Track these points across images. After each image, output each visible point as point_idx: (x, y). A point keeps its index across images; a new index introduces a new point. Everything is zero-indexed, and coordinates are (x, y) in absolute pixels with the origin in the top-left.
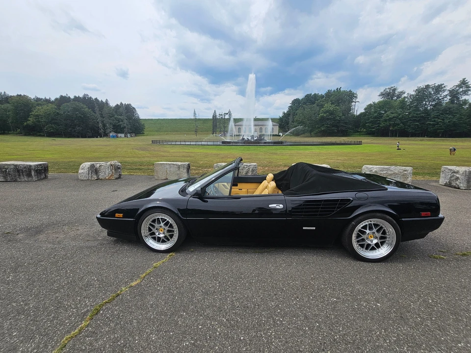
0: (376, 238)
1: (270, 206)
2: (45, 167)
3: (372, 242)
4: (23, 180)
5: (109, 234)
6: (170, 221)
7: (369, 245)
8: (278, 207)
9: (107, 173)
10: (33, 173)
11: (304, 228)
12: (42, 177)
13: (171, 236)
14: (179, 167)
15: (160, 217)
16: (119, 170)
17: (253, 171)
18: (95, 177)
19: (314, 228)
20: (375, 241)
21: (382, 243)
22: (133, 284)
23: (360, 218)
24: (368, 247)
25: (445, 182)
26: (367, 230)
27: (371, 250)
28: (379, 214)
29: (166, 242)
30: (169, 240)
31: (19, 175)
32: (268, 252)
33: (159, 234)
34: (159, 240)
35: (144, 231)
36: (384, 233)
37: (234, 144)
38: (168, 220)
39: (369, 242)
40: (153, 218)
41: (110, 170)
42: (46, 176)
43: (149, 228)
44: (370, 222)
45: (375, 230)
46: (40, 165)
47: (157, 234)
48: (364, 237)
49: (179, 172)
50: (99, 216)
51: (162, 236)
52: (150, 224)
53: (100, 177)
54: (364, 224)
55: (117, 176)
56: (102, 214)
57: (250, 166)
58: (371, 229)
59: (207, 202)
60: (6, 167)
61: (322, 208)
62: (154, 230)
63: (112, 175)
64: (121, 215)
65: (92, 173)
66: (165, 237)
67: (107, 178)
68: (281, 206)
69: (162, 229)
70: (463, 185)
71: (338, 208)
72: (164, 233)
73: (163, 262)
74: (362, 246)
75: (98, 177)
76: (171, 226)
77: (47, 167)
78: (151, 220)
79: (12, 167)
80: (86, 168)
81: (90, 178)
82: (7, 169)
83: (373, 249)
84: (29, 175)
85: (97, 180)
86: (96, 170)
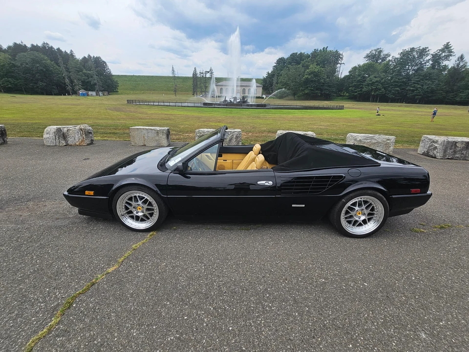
0: (364, 214)
1: (259, 183)
2: (2, 131)
3: (359, 218)
5: (80, 213)
6: (148, 198)
7: (356, 221)
8: (267, 184)
9: (77, 139)
11: (293, 206)
12: (0, 142)
13: (151, 215)
14: (158, 132)
15: (137, 195)
16: (91, 135)
17: (237, 137)
18: (64, 143)
19: (304, 206)
20: (363, 218)
21: (369, 220)
22: (110, 270)
23: (351, 195)
24: (356, 223)
25: (423, 152)
26: (356, 207)
27: (358, 226)
28: (370, 192)
29: (144, 220)
30: (148, 219)
32: (255, 229)
33: (137, 213)
34: (137, 219)
35: (120, 209)
36: (373, 209)
37: (216, 106)
38: (146, 197)
39: (357, 219)
40: (129, 196)
41: (79, 135)
42: (4, 141)
43: (126, 206)
44: (360, 199)
45: (364, 207)
47: (135, 212)
48: (352, 213)
49: (157, 138)
50: (66, 193)
51: (140, 214)
52: (127, 203)
53: (70, 143)
54: (354, 201)
55: (88, 142)
56: (70, 191)
57: (234, 132)
58: (360, 205)
59: (190, 177)
61: (313, 185)
62: (131, 208)
63: (82, 141)
64: (92, 193)
65: (59, 139)
66: (144, 215)
67: (77, 144)
68: (271, 183)
69: (140, 207)
70: (439, 155)
71: (330, 185)
72: (142, 212)
73: (143, 243)
74: (349, 222)
75: (67, 142)
76: (150, 204)
77: (5, 130)
78: (127, 198)
80: (52, 132)
81: (57, 144)
83: (360, 225)
85: (65, 145)
86: (63, 134)
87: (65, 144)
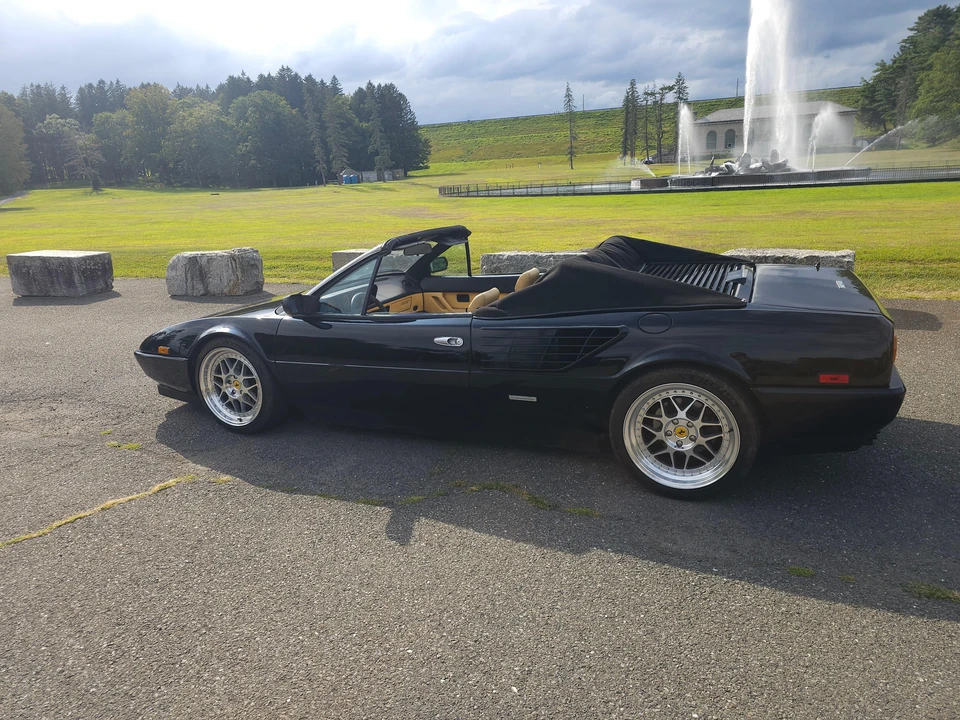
1: (436, 339)
2: (104, 264)
4: (60, 294)
8: (452, 343)
9: (225, 281)
10: (76, 278)
12: (99, 287)
18: (200, 287)
31: (52, 282)
41: (230, 272)
42: (107, 286)
46: (93, 257)
53: (212, 288)
55: (247, 286)
60: (28, 263)
63: (235, 285)
65: (192, 279)
67: (225, 291)
68: (460, 341)
75: (206, 287)
77: (109, 263)
79: (38, 264)
80: (180, 265)
81: (189, 292)
82: (29, 268)
84: (70, 283)
85: (204, 295)
86: (201, 269)
87: (202, 292)
